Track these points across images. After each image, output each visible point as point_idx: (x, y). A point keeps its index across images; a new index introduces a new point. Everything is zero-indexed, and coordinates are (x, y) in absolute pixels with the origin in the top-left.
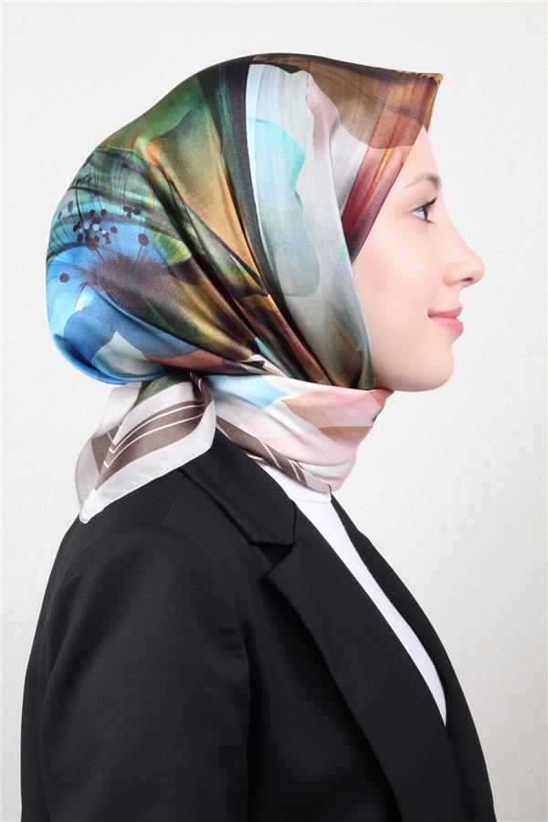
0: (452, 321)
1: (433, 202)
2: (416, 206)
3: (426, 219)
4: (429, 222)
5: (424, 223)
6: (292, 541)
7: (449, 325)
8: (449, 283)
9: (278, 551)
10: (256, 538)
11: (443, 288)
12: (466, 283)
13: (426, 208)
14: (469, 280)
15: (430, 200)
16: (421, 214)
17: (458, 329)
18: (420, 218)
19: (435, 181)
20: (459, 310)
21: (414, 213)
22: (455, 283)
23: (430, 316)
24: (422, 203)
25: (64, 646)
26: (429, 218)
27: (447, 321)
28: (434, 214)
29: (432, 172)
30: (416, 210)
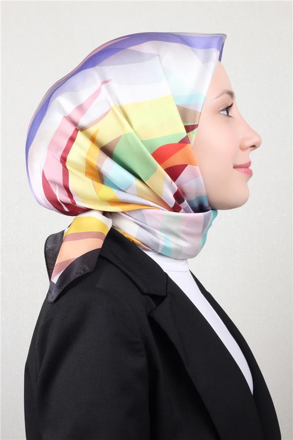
0: (246, 170)
1: (231, 106)
2: (222, 108)
3: (228, 115)
4: (230, 116)
5: (227, 117)
6: (165, 294)
7: (245, 172)
8: (243, 149)
9: (158, 299)
10: (145, 291)
11: (240, 152)
12: (252, 148)
13: (228, 109)
14: (254, 146)
15: (230, 105)
16: (225, 112)
17: (250, 174)
18: (224, 115)
19: (231, 94)
20: (249, 164)
21: (222, 112)
22: (247, 149)
23: (234, 168)
24: (225, 106)
25: (46, 355)
26: (229, 115)
27: (244, 170)
28: (232, 112)
29: (229, 89)
30: (223, 110)
